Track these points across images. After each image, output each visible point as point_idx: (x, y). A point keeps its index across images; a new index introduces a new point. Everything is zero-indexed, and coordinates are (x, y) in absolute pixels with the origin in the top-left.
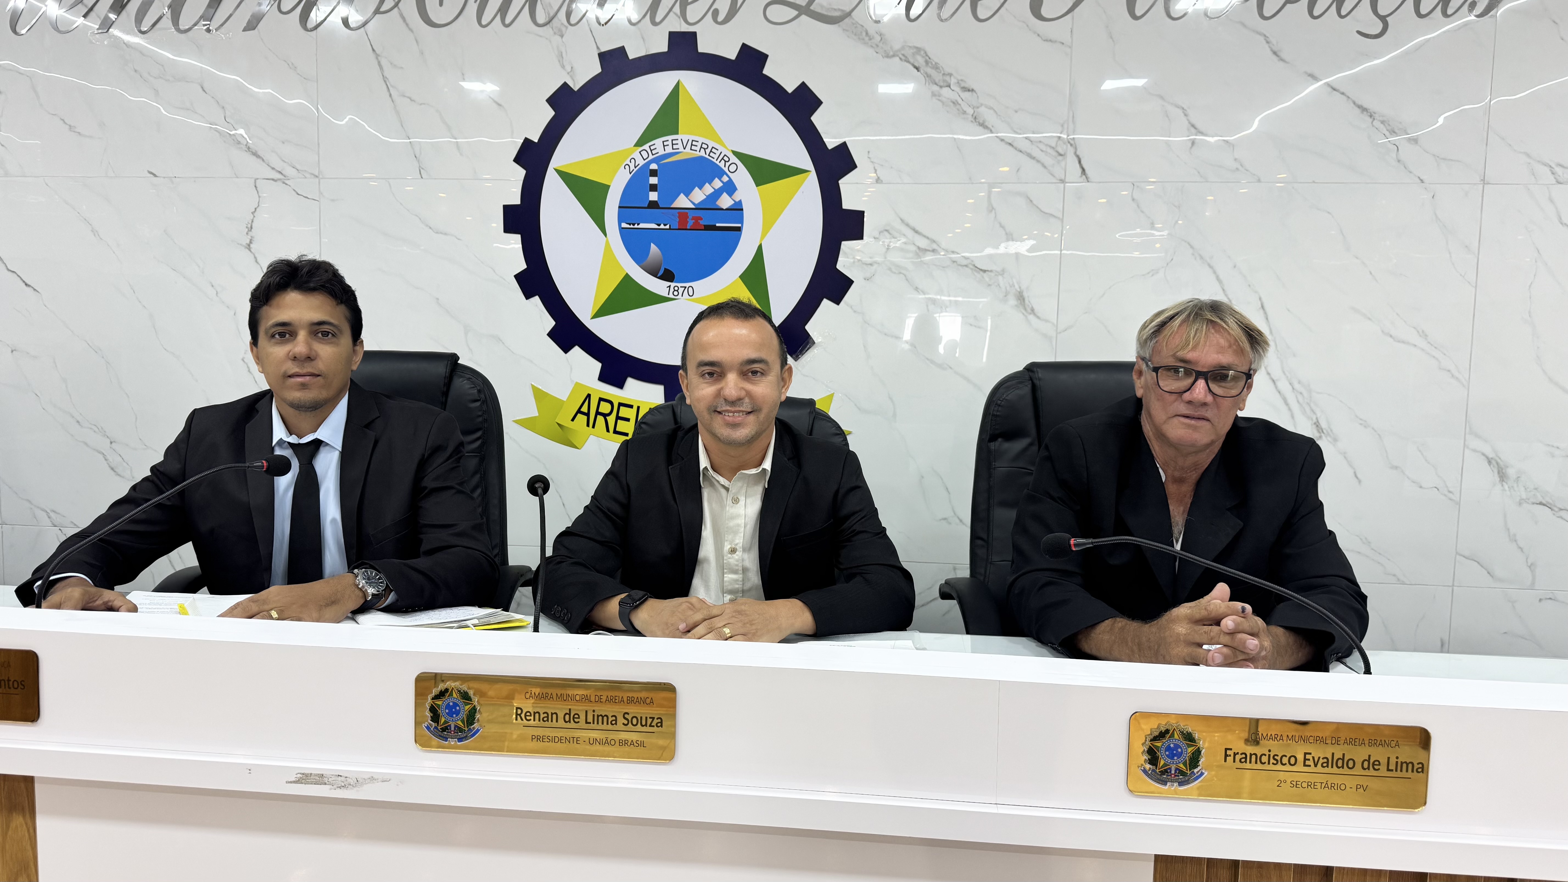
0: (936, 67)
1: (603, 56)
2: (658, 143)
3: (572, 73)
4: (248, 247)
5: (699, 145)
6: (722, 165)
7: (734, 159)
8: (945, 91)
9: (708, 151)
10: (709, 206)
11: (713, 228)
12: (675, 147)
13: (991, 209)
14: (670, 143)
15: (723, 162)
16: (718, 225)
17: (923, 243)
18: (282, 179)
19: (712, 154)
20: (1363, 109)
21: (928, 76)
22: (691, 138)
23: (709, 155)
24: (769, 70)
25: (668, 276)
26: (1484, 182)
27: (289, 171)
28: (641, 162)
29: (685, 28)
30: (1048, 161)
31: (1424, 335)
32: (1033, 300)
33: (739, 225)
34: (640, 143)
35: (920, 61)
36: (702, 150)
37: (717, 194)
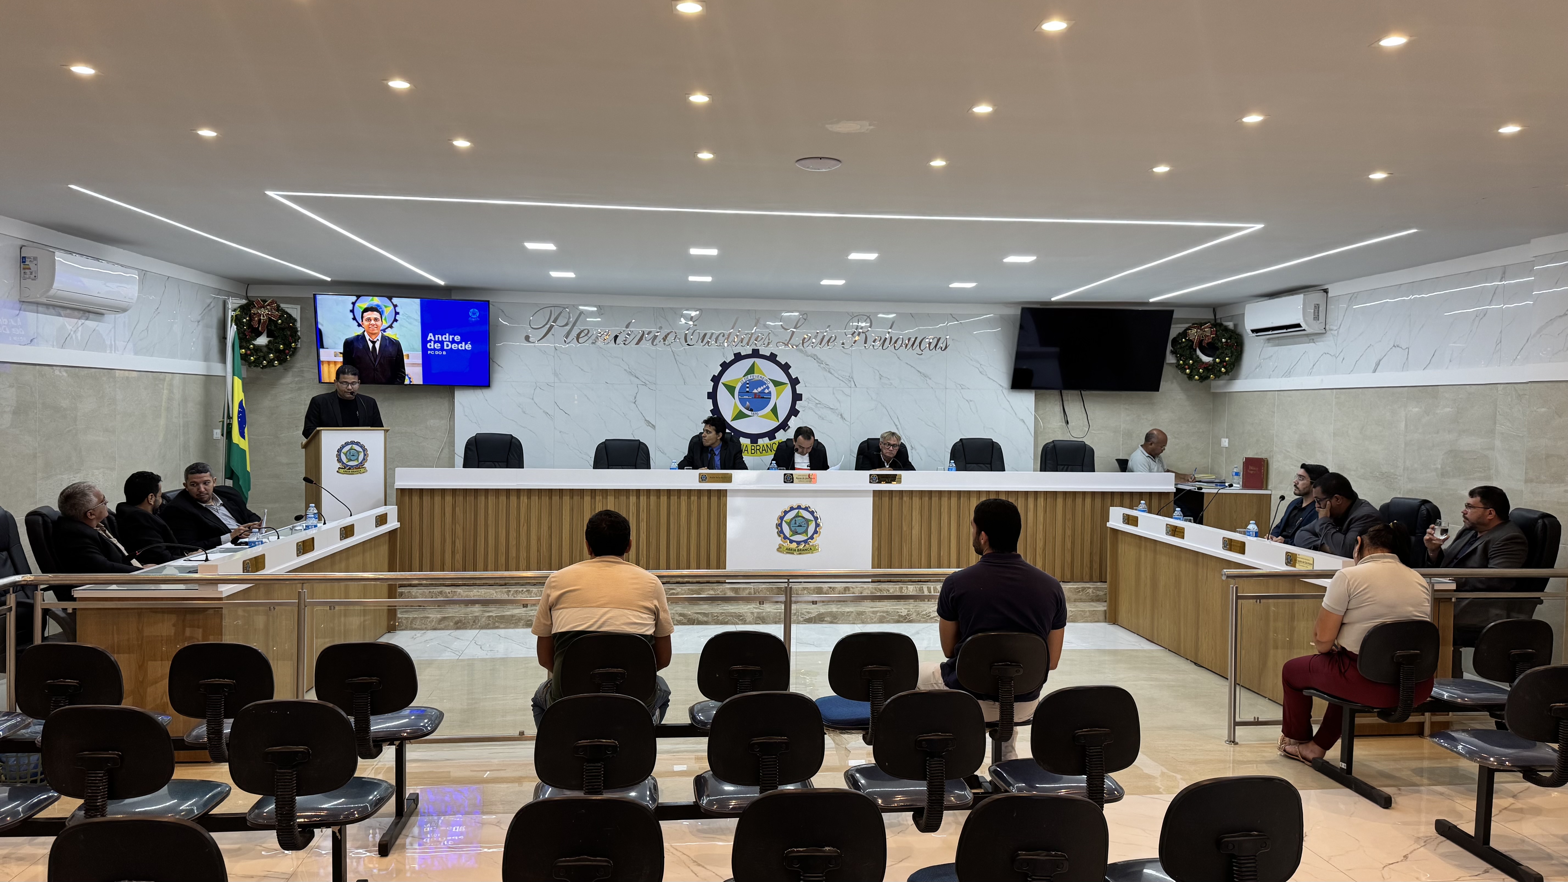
0: (819, 359)
1: (735, 354)
2: (749, 376)
3: (726, 359)
4: (635, 403)
6: (766, 382)
7: (769, 380)
8: (822, 365)
10: (762, 392)
11: (764, 398)
12: (753, 377)
13: (834, 394)
17: (817, 402)
18: (645, 385)
19: (763, 379)
20: (918, 371)
21: (817, 361)
22: (758, 375)
24: (778, 359)
25: (751, 410)
26: (946, 388)
27: (647, 383)
28: (744, 381)
29: (756, 348)
30: (847, 382)
31: (935, 425)
32: (844, 416)
33: (770, 397)
34: (744, 376)
35: (816, 358)
36: (760, 378)
37: (765, 389)
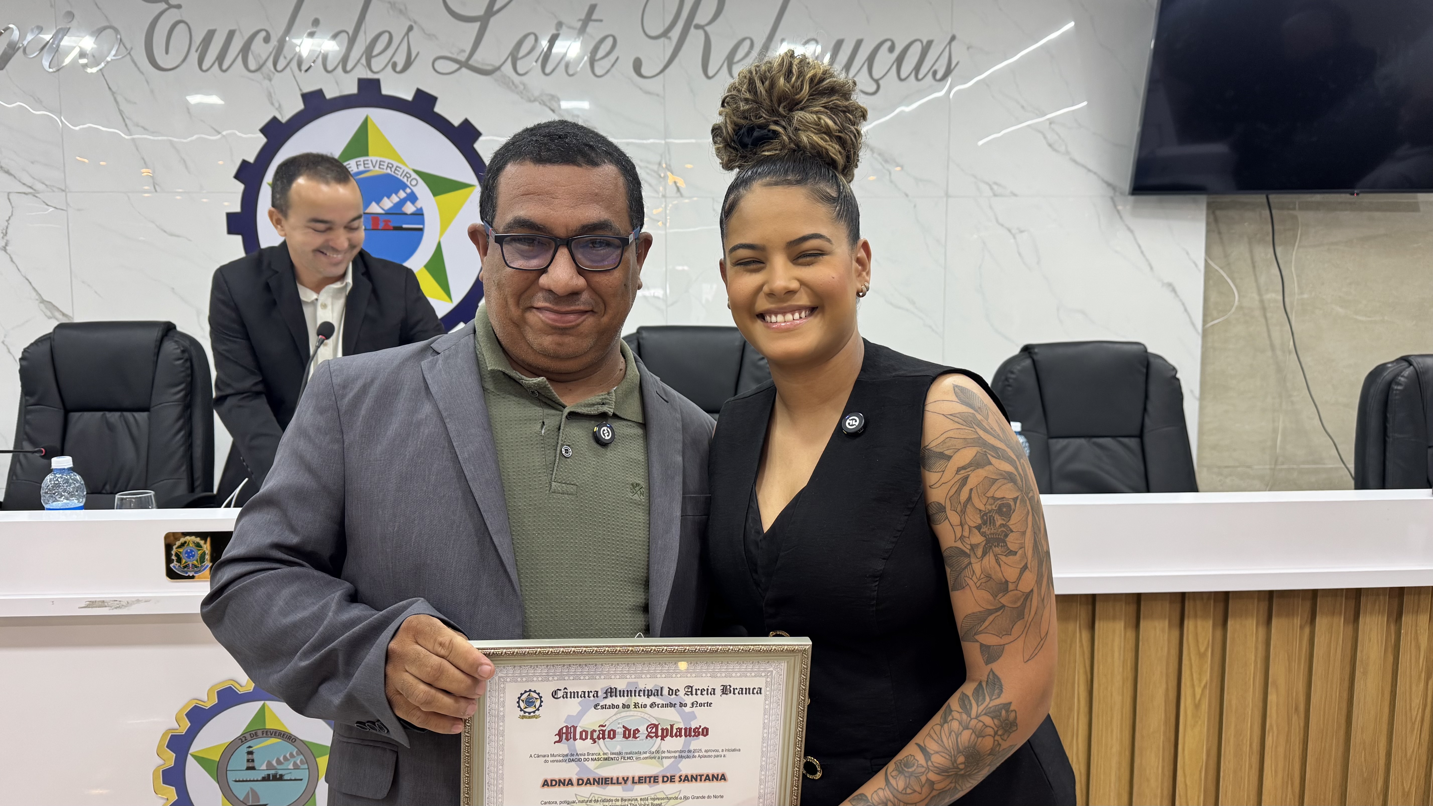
2: (353, 163)
3: (280, 109)
4: (4, 249)
5: (386, 164)
6: (405, 180)
7: (414, 175)
9: (393, 169)
10: (397, 211)
11: (400, 229)
12: (366, 166)
14: (362, 163)
15: (406, 178)
16: (404, 226)
18: (33, 192)
19: (396, 172)
22: (379, 159)
23: (394, 172)
24: (438, 109)
26: (947, 195)
27: (39, 186)
29: (370, 76)
31: (913, 302)
33: (421, 226)
36: (389, 169)
37: (402, 202)
